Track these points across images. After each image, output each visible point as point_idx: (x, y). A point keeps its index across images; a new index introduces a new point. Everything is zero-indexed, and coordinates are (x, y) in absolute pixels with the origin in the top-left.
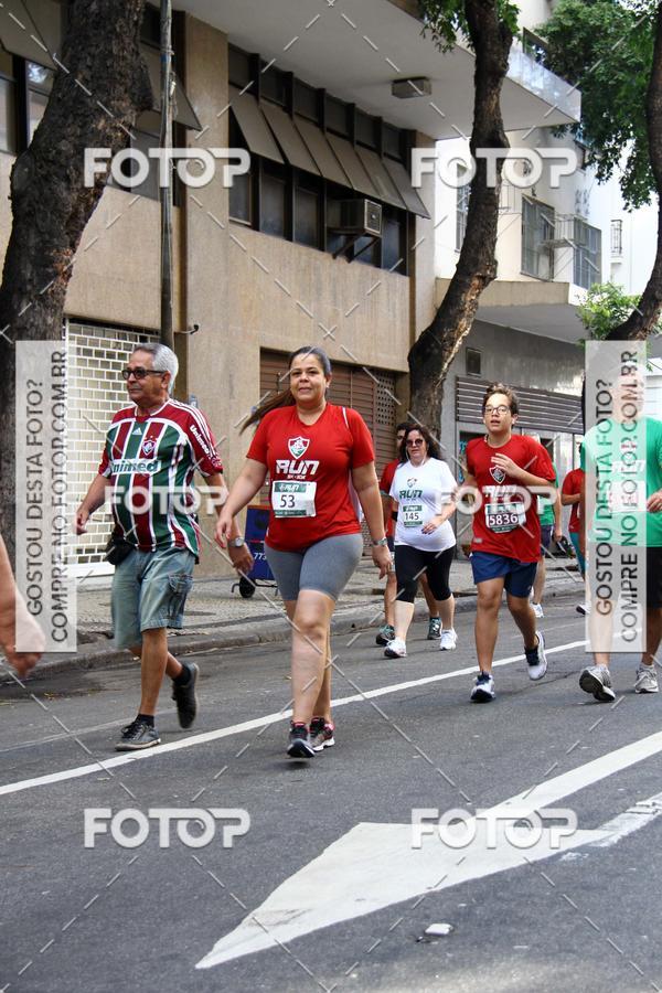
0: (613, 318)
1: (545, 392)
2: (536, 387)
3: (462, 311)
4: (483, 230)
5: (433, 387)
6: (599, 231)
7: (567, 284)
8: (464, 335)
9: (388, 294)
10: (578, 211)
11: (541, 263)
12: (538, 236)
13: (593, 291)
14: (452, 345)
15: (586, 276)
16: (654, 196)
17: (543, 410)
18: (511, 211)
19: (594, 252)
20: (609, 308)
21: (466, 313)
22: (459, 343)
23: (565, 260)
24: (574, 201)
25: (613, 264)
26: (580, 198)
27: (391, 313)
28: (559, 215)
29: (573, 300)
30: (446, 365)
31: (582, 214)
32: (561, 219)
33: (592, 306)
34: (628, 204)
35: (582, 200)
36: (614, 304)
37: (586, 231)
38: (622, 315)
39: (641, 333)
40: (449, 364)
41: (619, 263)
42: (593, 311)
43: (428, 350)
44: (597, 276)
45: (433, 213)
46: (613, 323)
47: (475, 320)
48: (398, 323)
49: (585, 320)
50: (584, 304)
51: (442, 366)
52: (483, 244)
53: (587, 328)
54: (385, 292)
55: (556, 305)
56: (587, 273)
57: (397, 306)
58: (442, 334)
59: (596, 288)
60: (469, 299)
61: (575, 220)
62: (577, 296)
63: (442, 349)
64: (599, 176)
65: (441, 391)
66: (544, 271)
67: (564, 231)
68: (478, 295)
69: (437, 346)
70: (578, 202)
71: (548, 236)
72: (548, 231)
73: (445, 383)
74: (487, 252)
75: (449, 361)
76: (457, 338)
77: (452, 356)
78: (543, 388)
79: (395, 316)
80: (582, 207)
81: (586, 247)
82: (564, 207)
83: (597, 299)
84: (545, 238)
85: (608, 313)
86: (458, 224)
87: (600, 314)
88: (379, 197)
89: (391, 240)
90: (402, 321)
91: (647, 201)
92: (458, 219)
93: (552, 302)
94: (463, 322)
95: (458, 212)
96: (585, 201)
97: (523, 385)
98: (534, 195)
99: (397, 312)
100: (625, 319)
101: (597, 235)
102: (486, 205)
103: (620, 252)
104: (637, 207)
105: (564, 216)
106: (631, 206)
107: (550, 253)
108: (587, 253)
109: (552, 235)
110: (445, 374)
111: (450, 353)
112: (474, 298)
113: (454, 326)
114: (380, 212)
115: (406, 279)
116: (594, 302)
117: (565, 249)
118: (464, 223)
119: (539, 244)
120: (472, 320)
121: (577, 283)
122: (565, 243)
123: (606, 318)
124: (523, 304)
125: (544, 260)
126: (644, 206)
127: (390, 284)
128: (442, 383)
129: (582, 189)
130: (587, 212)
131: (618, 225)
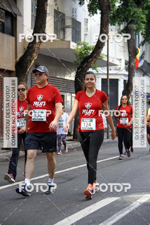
0: (85, 53)
1: (62, 79)
2: (58, 77)
3: (34, 51)
4: (41, 22)
5: (24, 77)
6: (80, 23)
7: (70, 42)
8: (35, 59)
9: (7, 43)
10: (73, 15)
11: (60, 33)
12: (59, 24)
13: (79, 44)
14: (31, 62)
15: (76, 39)
16: (99, 11)
17: (61, 85)
18: (50, 15)
19: (78, 30)
20: (84, 50)
21: (36, 51)
22: (33, 62)
23: (69, 32)
24: (72, 12)
25: (85, 34)
26: (74, 11)
27: (8, 50)
28: (67, 17)
29: (72, 47)
30: (28, 70)
31: (75, 16)
32: (67, 18)
33: (78, 49)
34: (90, 14)
35: (74, 12)
36: (86, 49)
37: (75, 23)
38: (88, 53)
39: (94, 59)
40: (30, 69)
41: (87, 34)
42: (78, 51)
43: (22, 64)
44: (79, 39)
45: (23, 15)
46: (85, 55)
47: (39, 54)
48: (11, 53)
49: (76, 54)
50: (75, 48)
51: (27, 69)
52: (41, 27)
53: (77, 57)
54: (6, 42)
55: (65, 49)
56: (76, 37)
57: (11, 47)
58: (27, 58)
59: (79, 43)
60: (37, 46)
61: (72, 19)
62: (73, 45)
63: (27, 64)
64: (80, 3)
65: (27, 78)
66: (61, 36)
67: (68, 22)
68: (39, 45)
69: (25, 62)
70: (73, 12)
71: (63, 24)
72: (63, 23)
73: (28, 76)
74: (43, 30)
75: (30, 68)
76: (32, 60)
77: (31, 66)
78: (61, 77)
79: (10, 51)
80: (74, 14)
81: (76, 28)
82: (68, 14)
83: (80, 47)
84: (62, 25)
85: (84, 52)
86: (32, 19)
87: (81, 52)
88: (3, 8)
89: (8, 24)
90: (12, 53)
91: (96, 13)
92: (32, 17)
93: (64, 47)
94: (35, 54)
95: (32, 15)
96: (76, 12)
97: (54, 76)
98: (58, 9)
99: (11, 50)
100: (90, 54)
101: (79, 24)
102: (42, 13)
103: (87, 30)
104: (93, 15)
105: (68, 17)
106: (91, 15)
107: (64, 30)
108: (76, 31)
109: (64, 24)
110: (28, 72)
111: (30, 65)
112: (38, 46)
113: (31, 56)
114: (4, 13)
115: (14, 38)
116: (79, 48)
117: (69, 29)
118: (34, 19)
119: (60, 27)
120: (38, 54)
121: (73, 41)
122: (69, 27)
123: (83, 54)
124: (54, 48)
125: (62, 33)
126: (95, 15)
127: (8, 39)
128: (27, 76)
129: (74, 8)
130: (76, 16)
131: (87, 21)
